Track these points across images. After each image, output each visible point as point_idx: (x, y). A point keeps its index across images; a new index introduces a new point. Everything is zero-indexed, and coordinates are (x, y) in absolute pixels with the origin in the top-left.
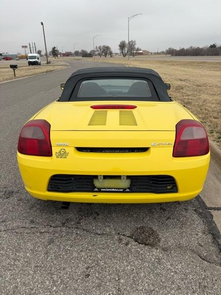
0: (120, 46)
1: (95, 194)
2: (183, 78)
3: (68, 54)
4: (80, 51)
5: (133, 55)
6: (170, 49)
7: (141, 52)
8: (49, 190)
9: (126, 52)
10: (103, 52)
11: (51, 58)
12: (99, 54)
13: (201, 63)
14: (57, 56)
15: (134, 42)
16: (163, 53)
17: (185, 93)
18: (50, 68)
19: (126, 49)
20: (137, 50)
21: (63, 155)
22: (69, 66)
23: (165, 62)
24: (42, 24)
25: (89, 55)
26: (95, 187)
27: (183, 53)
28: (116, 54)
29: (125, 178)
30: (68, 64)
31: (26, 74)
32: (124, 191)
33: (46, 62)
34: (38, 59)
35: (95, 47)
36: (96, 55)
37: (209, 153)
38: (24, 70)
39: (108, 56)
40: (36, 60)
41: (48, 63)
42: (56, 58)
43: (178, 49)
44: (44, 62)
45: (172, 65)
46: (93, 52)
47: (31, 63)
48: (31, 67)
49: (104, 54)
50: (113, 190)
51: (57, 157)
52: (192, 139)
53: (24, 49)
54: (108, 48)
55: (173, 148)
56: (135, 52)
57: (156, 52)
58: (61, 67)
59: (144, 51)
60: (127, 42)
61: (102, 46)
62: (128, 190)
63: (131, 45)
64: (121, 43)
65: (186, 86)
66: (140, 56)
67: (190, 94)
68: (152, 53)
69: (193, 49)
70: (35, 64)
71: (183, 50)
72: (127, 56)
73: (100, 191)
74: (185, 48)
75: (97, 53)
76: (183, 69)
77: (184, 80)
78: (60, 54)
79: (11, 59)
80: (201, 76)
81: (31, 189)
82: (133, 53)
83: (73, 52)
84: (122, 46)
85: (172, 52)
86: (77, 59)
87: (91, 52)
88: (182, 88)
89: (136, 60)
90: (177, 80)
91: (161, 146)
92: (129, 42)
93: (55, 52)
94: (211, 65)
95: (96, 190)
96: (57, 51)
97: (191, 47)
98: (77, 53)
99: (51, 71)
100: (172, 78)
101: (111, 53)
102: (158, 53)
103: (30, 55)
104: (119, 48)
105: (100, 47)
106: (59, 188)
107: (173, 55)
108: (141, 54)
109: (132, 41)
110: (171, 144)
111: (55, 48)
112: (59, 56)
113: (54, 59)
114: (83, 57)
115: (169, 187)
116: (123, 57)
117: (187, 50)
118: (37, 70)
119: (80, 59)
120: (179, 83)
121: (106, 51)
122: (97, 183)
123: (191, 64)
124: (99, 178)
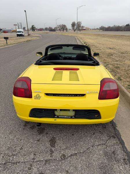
0: (72, 25)
1: (55, 119)
2: (111, 46)
3: (41, 30)
4: (48, 28)
5: (80, 30)
6: (101, 27)
7: (85, 28)
8: (30, 116)
9: (76, 28)
10: (62, 28)
11: (31, 32)
12: (60, 30)
13: (121, 36)
14: (35, 30)
15: (81, 22)
16: (97, 29)
17: (114, 59)
18: (29, 38)
19: (76, 27)
20: (82, 28)
21: (38, 97)
22: (41, 37)
23: (99, 35)
24: (25, 11)
25: (54, 30)
26: (55, 115)
27: (109, 29)
28: (70, 29)
29: (72, 111)
30: (40, 36)
31: (14, 43)
32: (71, 118)
33: (28, 34)
34: (23, 33)
35: (57, 25)
36: (58, 30)
37: (119, 97)
38: (13, 40)
39: (65, 31)
40: (22, 33)
41: (28, 35)
42: (34, 32)
43: (107, 27)
44: (26, 35)
45: (103, 37)
46: (56, 28)
47: (18, 35)
48: (19, 37)
49: (62, 29)
50: (65, 117)
51: (35, 99)
52: (109, 89)
53: (15, 26)
54: (65, 26)
55: (98, 94)
56: (81, 28)
57: (94, 28)
58: (36, 38)
59: (86, 28)
60: (76, 23)
61: (61, 25)
62: (73, 117)
63: (79, 25)
64: (73, 23)
65: (114, 53)
66: (83, 31)
67: (118, 59)
68: (91, 29)
69: (116, 27)
70: (21, 36)
71: (110, 27)
72: (76, 31)
73: (58, 117)
74: (111, 26)
75: (58, 29)
76: (110, 40)
77: (112, 49)
78: (37, 29)
79: (7, 32)
80: (123, 45)
81: (20, 116)
82: (80, 29)
83: (44, 28)
84: (73, 25)
85: (103, 29)
86: (46, 33)
87: (55, 28)
88: (112, 55)
89: (81, 34)
90: (108, 49)
91: (92, 93)
92: (77, 23)
93: (33, 28)
94: (127, 38)
95: (56, 117)
96: (34, 27)
97: (115, 26)
98: (46, 29)
99: (30, 40)
100: (104, 47)
101: (66, 29)
102: (94, 29)
103: (18, 30)
104: (71, 26)
105: (60, 25)
106: (35, 116)
107: (103, 30)
108: (85, 29)
109: (79, 22)
110: (98, 92)
111: (33, 26)
112: (36, 30)
113: (33, 32)
114: (50, 31)
115: (96, 116)
116: (73, 31)
117: (112, 27)
118: (21, 39)
119: (48, 33)
120: (110, 51)
121: (63, 28)
122: (57, 113)
123: (115, 37)
124: (58, 110)
